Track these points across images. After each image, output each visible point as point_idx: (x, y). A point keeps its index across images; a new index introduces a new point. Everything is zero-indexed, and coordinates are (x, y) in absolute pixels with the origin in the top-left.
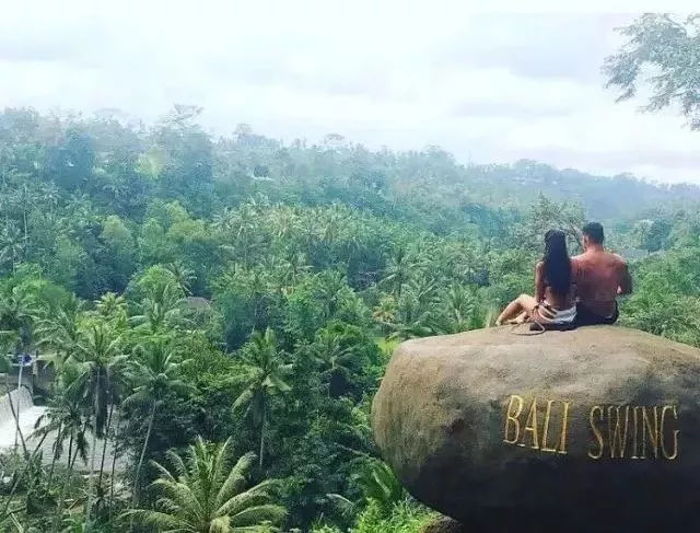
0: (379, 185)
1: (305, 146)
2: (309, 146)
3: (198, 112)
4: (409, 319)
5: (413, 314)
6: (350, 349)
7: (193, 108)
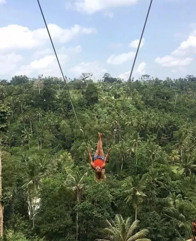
0: (168, 98)
1: (133, 80)
2: (135, 81)
3: (91, 75)
4: (186, 161)
5: (188, 160)
6: (163, 174)
7: (90, 74)
